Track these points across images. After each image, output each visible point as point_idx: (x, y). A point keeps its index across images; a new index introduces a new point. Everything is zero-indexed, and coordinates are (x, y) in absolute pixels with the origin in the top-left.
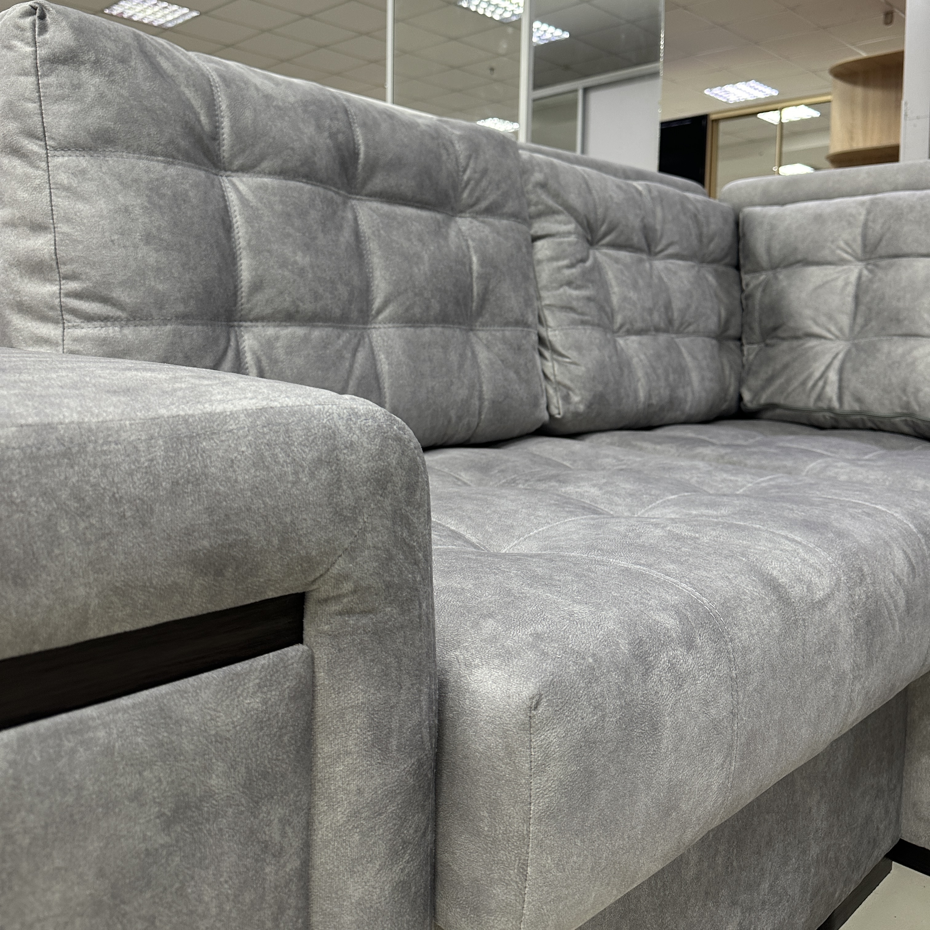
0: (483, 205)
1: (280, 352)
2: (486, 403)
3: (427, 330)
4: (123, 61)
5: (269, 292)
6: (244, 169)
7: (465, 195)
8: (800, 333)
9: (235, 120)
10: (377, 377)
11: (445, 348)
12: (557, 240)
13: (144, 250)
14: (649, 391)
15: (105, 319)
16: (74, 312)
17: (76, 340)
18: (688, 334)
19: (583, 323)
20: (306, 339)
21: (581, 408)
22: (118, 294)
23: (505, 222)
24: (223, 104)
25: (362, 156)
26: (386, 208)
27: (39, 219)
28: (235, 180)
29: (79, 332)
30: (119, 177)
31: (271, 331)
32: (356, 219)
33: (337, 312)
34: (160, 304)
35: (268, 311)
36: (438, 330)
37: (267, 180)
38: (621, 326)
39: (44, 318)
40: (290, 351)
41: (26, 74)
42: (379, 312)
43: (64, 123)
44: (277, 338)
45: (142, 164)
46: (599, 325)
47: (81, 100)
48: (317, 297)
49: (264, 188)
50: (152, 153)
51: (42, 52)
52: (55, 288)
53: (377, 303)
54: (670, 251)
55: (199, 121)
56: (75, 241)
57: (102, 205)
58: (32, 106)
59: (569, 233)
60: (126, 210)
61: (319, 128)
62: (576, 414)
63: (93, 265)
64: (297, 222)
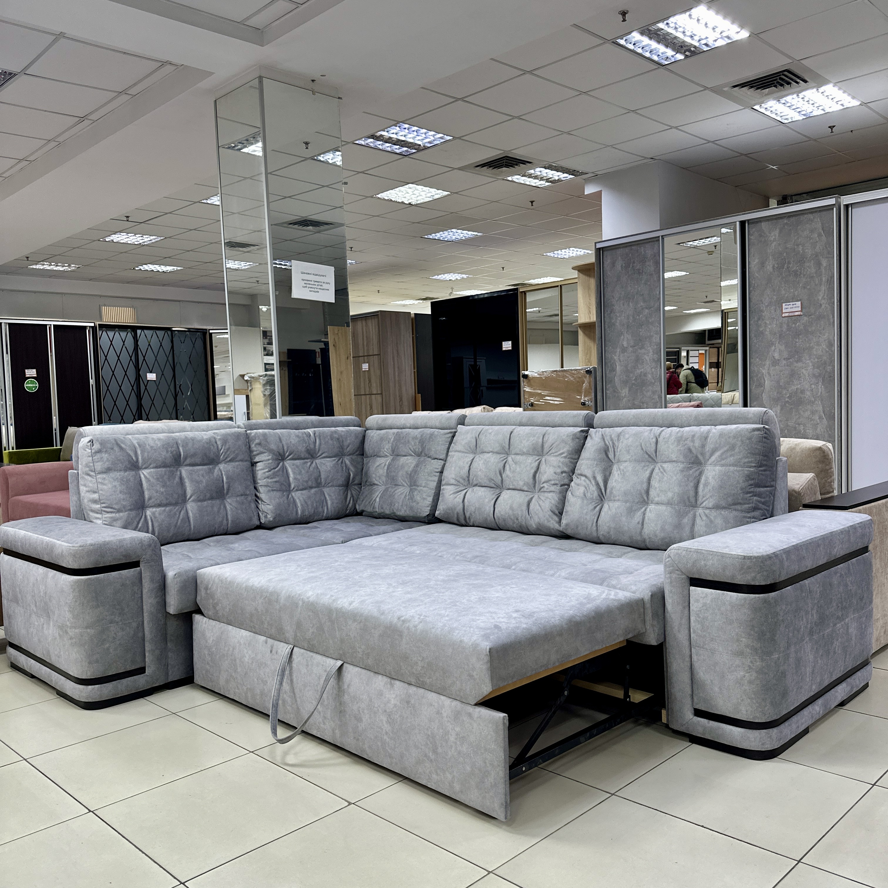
0: (228, 459)
1: (157, 514)
2: (230, 522)
3: (206, 502)
4: (112, 449)
5: (153, 500)
6: (145, 468)
7: (222, 457)
8: (372, 484)
9: (142, 456)
10: (188, 518)
11: (212, 507)
12: (264, 462)
13: (120, 495)
14: (303, 511)
15: (111, 512)
16: (104, 511)
17: (105, 518)
18: (329, 487)
19: (272, 490)
20: (164, 510)
21: (271, 519)
22: (114, 506)
23: (237, 463)
24: (139, 452)
25: (182, 455)
26: (191, 468)
27: (95, 490)
28: (143, 471)
29: (106, 516)
30: (113, 478)
31: (154, 509)
32: (181, 474)
33: (174, 502)
34: (124, 507)
35: (153, 504)
36: (210, 502)
37: (152, 470)
38: (294, 489)
39: (97, 513)
40: (160, 514)
41: (89, 456)
42: (189, 499)
43: (99, 467)
44: (156, 511)
45: (119, 474)
46: (280, 490)
47: (103, 461)
48: (167, 499)
49: (151, 472)
50: (121, 470)
51: (93, 451)
52: (99, 506)
53: (188, 497)
54: (323, 455)
55: (132, 459)
56: (104, 495)
57: (110, 486)
58: (92, 464)
59: (269, 460)
60: (115, 486)
61: (167, 452)
62: (270, 521)
63: (108, 500)
64: (161, 480)
